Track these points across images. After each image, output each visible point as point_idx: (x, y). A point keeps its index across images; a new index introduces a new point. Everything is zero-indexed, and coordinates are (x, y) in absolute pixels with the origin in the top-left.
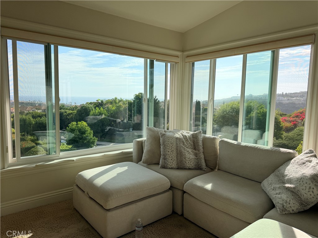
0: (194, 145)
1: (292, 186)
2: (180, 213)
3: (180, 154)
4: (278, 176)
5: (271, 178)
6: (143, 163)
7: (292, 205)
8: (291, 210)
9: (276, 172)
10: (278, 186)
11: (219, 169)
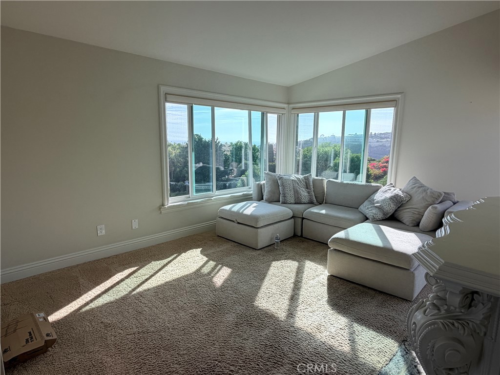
0: (306, 185)
1: (379, 205)
3: (296, 192)
4: (370, 201)
5: (366, 203)
6: (266, 201)
7: (378, 215)
8: (378, 218)
9: (369, 199)
10: (370, 206)
11: (326, 203)
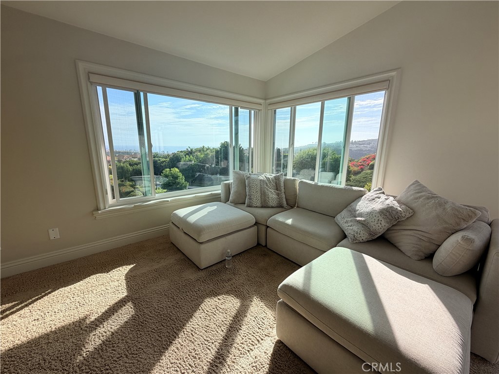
0: (276, 186)
1: (363, 219)
2: (264, 244)
3: (263, 194)
4: (350, 211)
5: (344, 213)
6: (231, 202)
7: (362, 235)
8: (361, 239)
9: (349, 208)
10: (350, 219)
11: (298, 207)
